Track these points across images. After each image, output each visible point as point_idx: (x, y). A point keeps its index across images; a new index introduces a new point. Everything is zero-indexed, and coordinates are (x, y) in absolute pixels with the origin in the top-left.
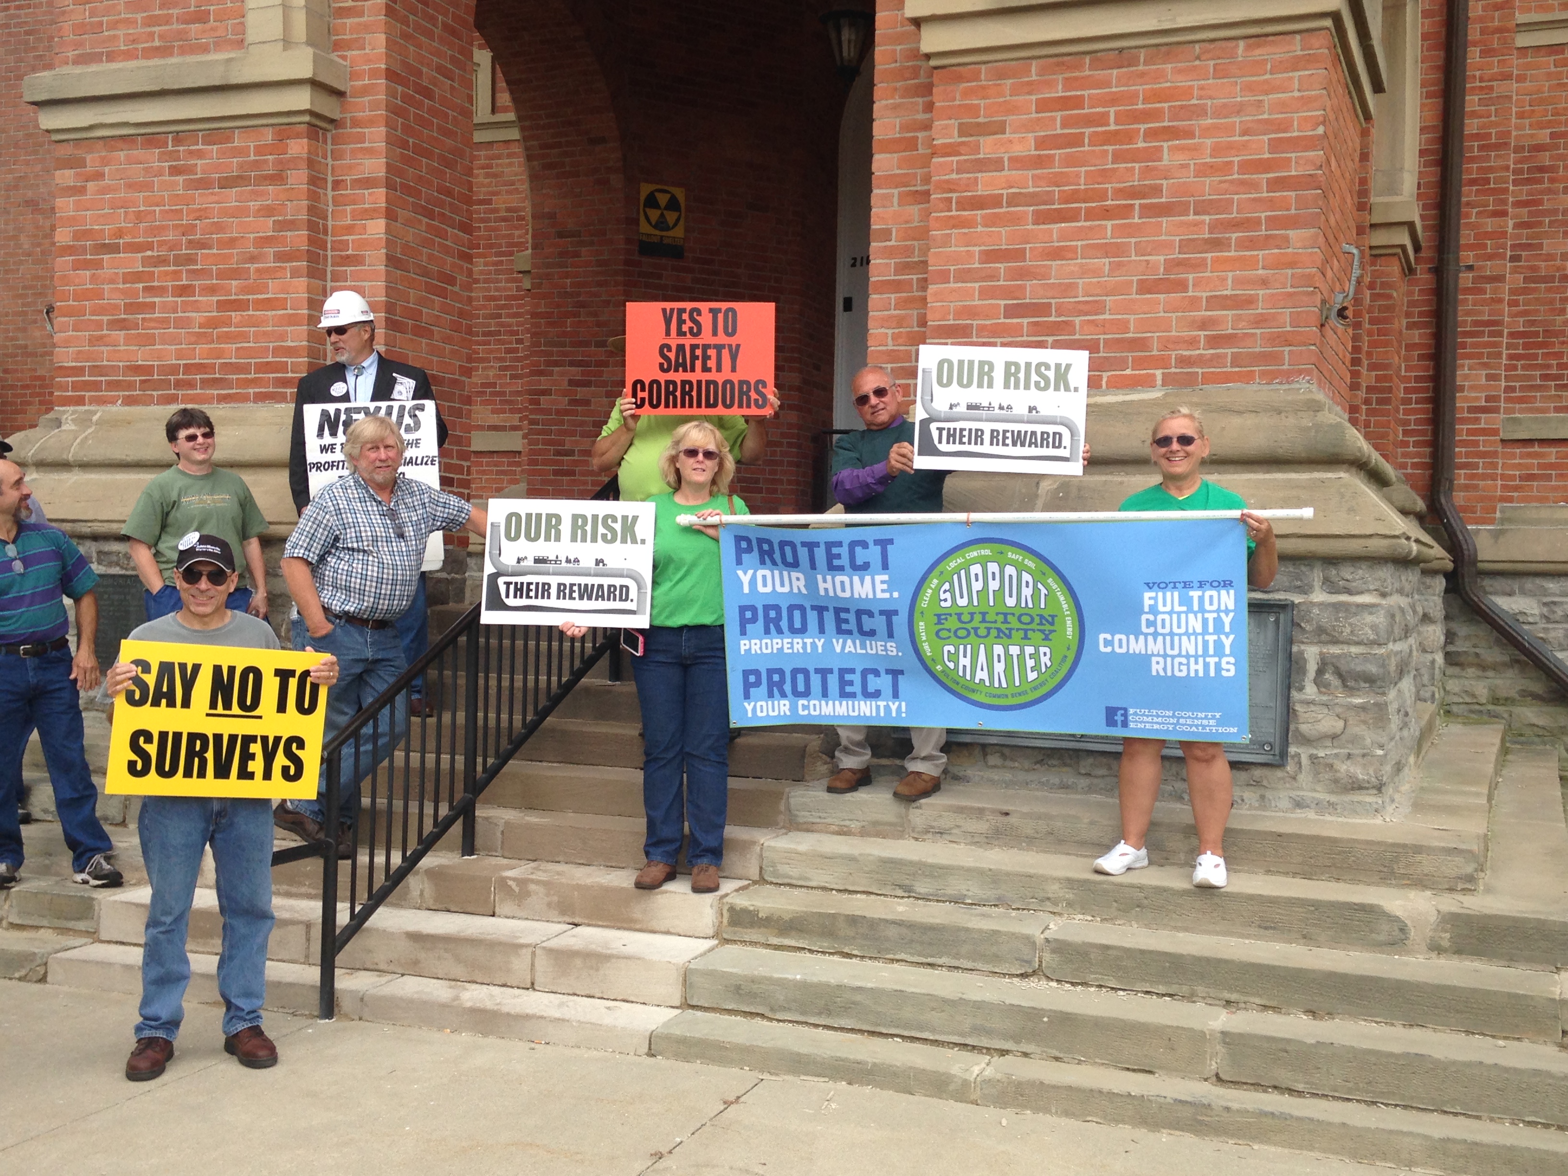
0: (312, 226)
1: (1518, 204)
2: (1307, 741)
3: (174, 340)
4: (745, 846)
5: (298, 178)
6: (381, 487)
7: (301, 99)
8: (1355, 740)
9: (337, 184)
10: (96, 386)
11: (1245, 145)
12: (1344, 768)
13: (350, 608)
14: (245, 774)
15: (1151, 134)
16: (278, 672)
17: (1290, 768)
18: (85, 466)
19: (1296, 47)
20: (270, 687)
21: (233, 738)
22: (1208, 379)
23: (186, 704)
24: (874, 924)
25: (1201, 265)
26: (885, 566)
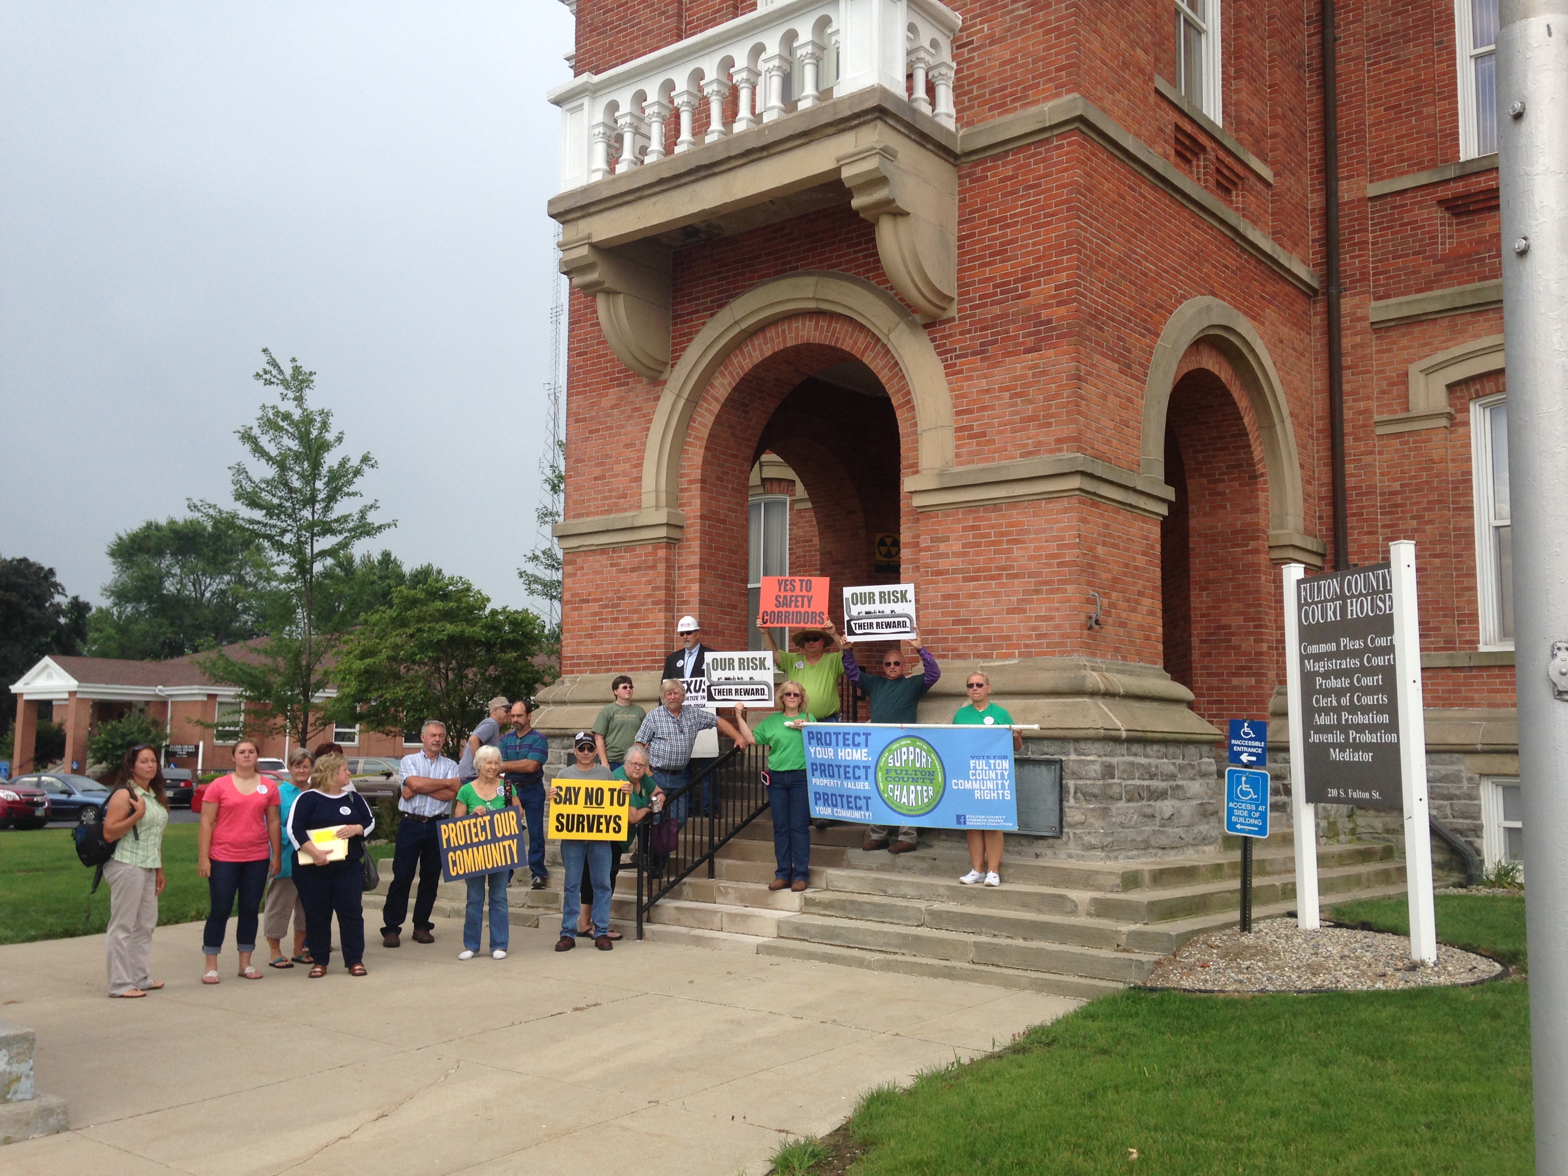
0: (667, 588)
1: (1383, 527)
2: (1071, 826)
3: (611, 643)
4: (821, 874)
5: (662, 567)
6: (673, 711)
7: (662, 532)
8: (1091, 825)
9: (680, 568)
10: (578, 665)
11: (1047, 547)
12: (1087, 838)
13: (659, 765)
14: (599, 831)
15: (1009, 542)
16: (610, 790)
17: (1065, 838)
18: (573, 703)
19: (1065, 503)
20: (607, 795)
21: (594, 816)
22: (1038, 654)
23: (576, 803)
24: (860, 904)
25: (1031, 601)
26: (867, 745)
